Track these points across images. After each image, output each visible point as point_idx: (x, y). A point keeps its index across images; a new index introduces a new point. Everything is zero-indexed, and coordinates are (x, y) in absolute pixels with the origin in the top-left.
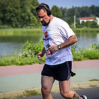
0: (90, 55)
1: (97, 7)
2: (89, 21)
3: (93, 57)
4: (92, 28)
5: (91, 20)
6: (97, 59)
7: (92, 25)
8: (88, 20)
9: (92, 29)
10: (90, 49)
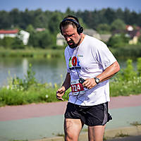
0: (9, 98)
1: (22, 13)
2: (8, 38)
3: (13, 100)
4: (14, 48)
5: (13, 36)
6: (21, 104)
7: (13, 44)
8: (7, 36)
9: (13, 52)
10: (8, 87)
